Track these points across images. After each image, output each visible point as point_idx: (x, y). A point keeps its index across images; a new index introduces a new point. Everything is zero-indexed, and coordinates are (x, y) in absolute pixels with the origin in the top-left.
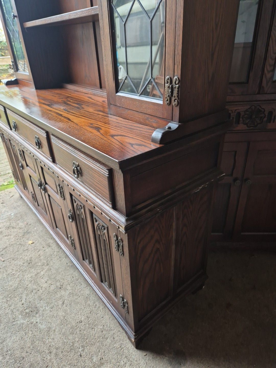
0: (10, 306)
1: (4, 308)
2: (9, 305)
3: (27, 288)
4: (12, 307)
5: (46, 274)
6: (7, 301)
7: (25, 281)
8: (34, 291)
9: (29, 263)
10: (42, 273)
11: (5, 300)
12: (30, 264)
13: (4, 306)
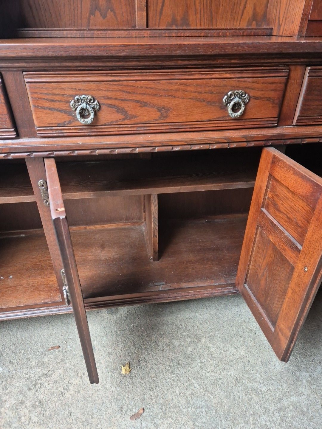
0: (267, 411)
1: (268, 424)
2: (264, 414)
3: (236, 378)
4: (272, 408)
5: (218, 344)
6: (254, 414)
7: (220, 379)
8: (247, 369)
9: (179, 364)
10: (213, 349)
11: (251, 419)
12: (180, 362)
13: (263, 423)
